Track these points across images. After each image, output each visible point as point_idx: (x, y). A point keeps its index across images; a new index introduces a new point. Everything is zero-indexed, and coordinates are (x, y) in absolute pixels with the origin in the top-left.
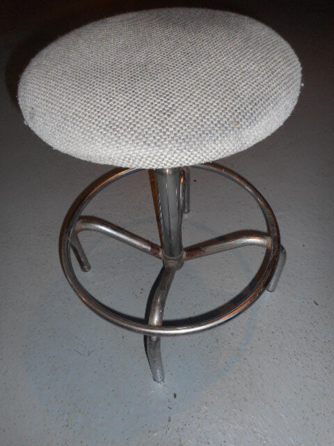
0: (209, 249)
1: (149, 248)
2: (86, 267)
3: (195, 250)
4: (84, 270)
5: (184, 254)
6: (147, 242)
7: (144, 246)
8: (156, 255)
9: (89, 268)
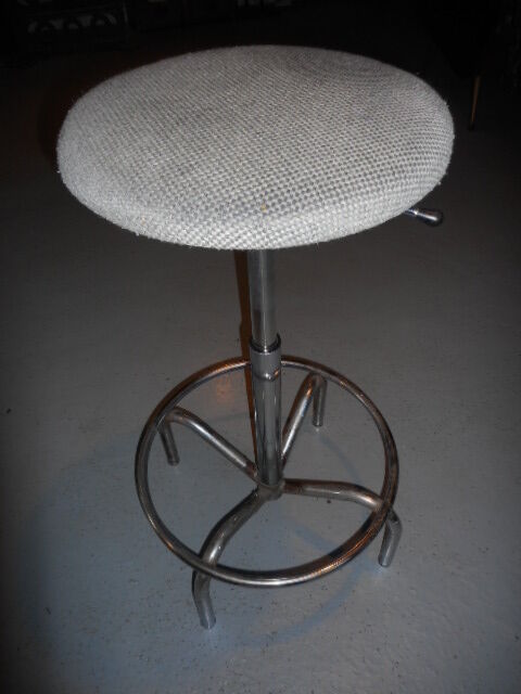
0: (309, 489)
1: (244, 465)
2: (174, 459)
3: (295, 485)
4: (171, 462)
5: (283, 484)
6: (244, 457)
7: (238, 460)
8: (249, 474)
9: (177, 462)
